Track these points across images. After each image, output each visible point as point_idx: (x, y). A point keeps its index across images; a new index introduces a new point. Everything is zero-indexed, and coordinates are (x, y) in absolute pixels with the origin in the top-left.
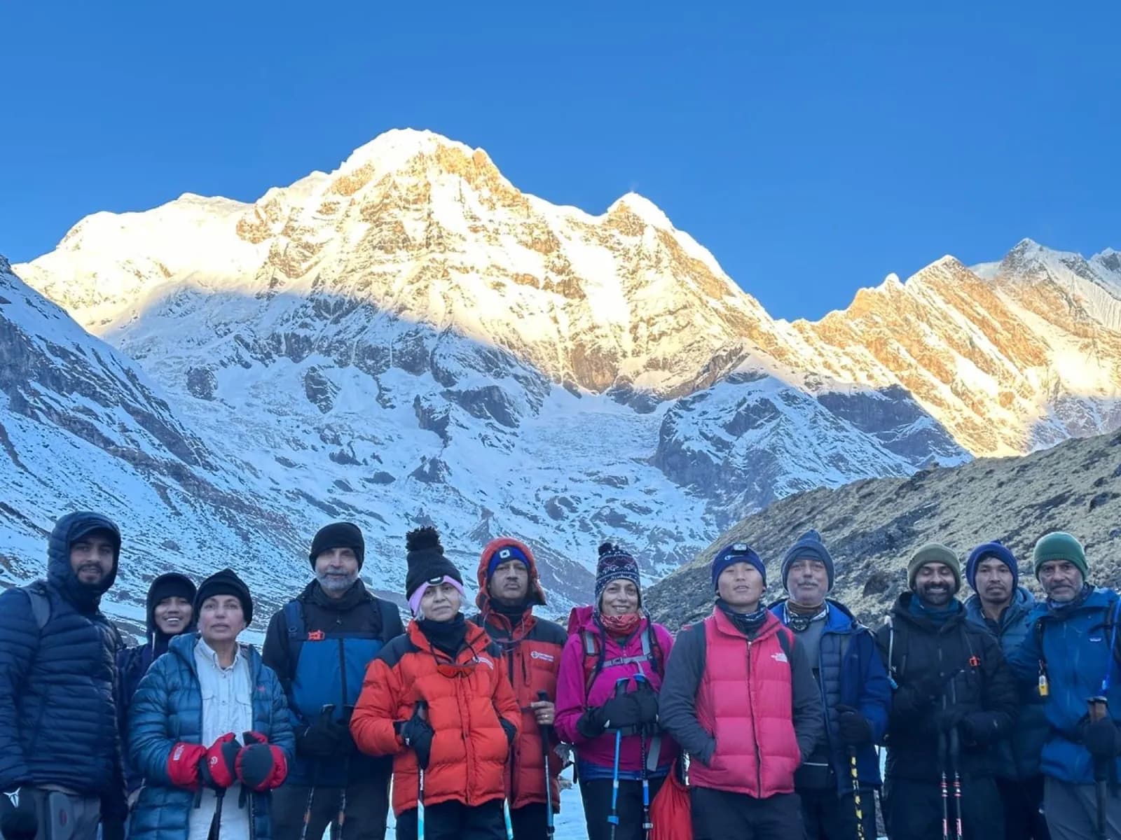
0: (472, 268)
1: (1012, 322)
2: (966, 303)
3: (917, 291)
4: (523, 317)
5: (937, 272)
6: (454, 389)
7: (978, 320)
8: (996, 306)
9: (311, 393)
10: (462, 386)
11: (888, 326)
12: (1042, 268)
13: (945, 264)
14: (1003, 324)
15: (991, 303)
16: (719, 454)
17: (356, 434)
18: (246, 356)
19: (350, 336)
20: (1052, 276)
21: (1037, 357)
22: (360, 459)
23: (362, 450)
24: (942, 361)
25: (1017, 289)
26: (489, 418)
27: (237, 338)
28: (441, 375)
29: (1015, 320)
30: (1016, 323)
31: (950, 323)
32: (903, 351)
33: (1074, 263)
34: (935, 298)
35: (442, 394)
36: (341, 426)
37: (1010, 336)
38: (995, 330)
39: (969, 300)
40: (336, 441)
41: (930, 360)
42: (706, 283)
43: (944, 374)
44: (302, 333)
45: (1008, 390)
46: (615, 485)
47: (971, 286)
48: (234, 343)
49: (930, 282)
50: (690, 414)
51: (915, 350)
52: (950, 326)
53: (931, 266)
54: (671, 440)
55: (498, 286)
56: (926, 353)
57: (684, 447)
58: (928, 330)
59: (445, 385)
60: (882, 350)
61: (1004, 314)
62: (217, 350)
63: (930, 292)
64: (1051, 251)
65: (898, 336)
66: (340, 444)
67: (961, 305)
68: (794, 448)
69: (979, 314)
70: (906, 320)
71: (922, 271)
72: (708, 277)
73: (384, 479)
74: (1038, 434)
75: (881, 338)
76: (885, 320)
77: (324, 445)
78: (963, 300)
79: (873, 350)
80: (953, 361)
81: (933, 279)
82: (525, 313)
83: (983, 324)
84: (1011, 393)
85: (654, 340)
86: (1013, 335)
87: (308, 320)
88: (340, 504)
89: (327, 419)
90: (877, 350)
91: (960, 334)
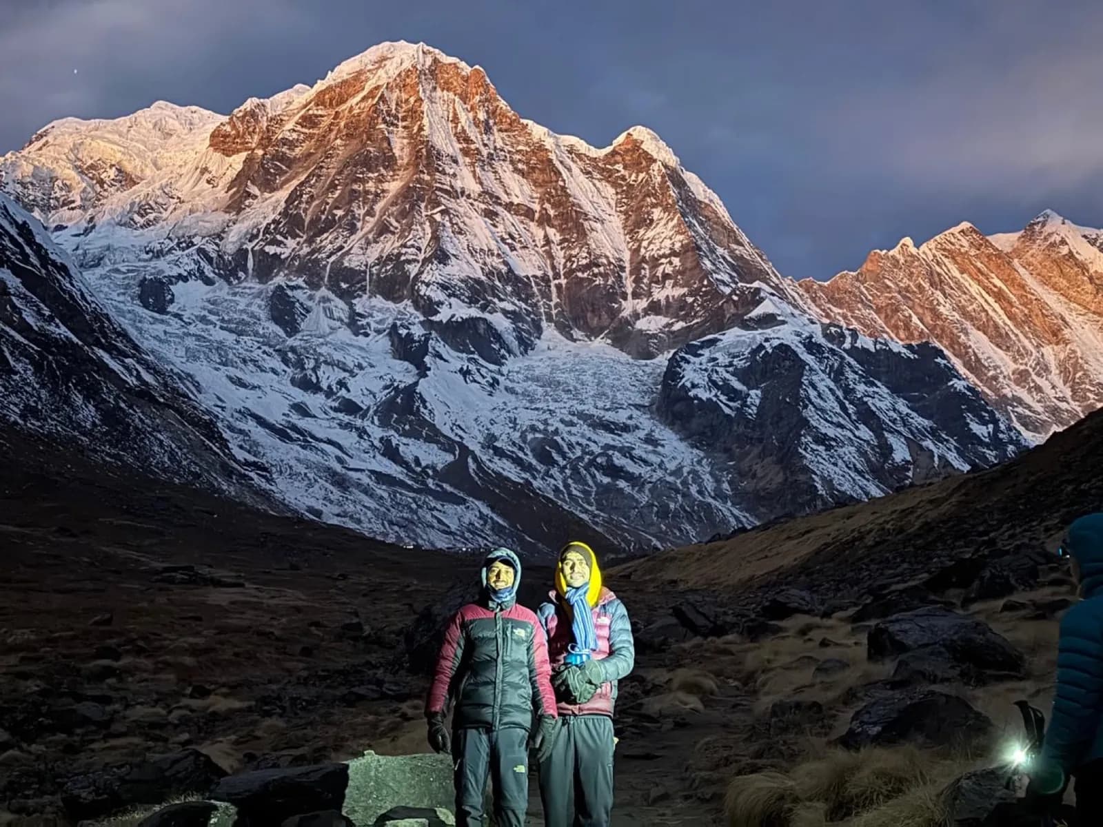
0: (463, 193)
1: (1029, 296)
2: (982, 274)
3: (931, 257)
4: (515, 250)
5: (953, 240)
6: (436, 318)
7: (994, 292)
8: (1014, 279)
9: (276, 314)
10: (443, 315)
11: (899, 292)
12: (1063, 242)
13: (962, 231)
14: (1020, 297)
15: (1009, 275)
16: (731, 404)
17: (322, 359)
18: (208, 271)
19: (324, 256)
20: (1074, 251)
21: (1056, 335)
22: (324, 385)
23: (328, 376)
24: (955, 331)
25: (1035, 263)
26: (473, 353)
27: (201, 251)
28: (422, 302)
29: (1033, 294)
30: (1034, 298)
31: (965, 293)
32: (915, 319)
33: (1096, 240)
34: (950, 266)
35: (421, 323)
36: (305, 348)
37: (1026, 311)
38: (1011, 304)
39: (984, 269)
40: (300, 365)
41: (943, 330)
42: (713, 229)
43: (956, 347)
44: (271, 250)
45: (1022, 367)
46: (612, 432)
47: (989, 256)
48: (196, 257)
49: (945, 250)
50: (697, 360)
51: (928, 319)
52: (964, 296)
53: (946, 232)
54: (676, 385)
55: (490, 214)
56: (940, 323)
57: (691, 394)
58: (941, 299)
59: (424, 314)
60: (892, 317)
61: (1023, 287)
62: (176, 263)
63: (946, 260)
64: (1073, 226)
65: (910, 303)
66: (303, 369)
67: (978, 275)
68: (819, 401)
69: (995, 286)
70: (919, 286)
71: (937, 238)
72: (716, 223)
73: (350, 407)
74: (1054, 415)
75: (892, 304)
76: (898, 285)
77: (286, 368)
78: (979, 270)
79: (883, 316)
80: (967, 334)
81: (949, 247)
82: (518, 246)
83: (999, 296)
84: (1027, 371)
85: (657, 282)
86: (1030, 310)
87: (279, 237)
88: (294, 428)
89: (291, 342)
90: (886, 317)
91: (974, 306)
